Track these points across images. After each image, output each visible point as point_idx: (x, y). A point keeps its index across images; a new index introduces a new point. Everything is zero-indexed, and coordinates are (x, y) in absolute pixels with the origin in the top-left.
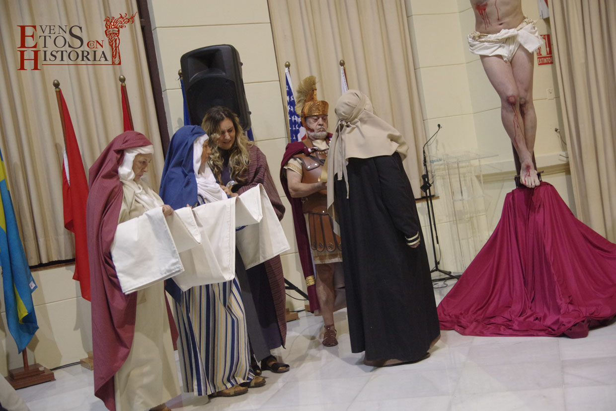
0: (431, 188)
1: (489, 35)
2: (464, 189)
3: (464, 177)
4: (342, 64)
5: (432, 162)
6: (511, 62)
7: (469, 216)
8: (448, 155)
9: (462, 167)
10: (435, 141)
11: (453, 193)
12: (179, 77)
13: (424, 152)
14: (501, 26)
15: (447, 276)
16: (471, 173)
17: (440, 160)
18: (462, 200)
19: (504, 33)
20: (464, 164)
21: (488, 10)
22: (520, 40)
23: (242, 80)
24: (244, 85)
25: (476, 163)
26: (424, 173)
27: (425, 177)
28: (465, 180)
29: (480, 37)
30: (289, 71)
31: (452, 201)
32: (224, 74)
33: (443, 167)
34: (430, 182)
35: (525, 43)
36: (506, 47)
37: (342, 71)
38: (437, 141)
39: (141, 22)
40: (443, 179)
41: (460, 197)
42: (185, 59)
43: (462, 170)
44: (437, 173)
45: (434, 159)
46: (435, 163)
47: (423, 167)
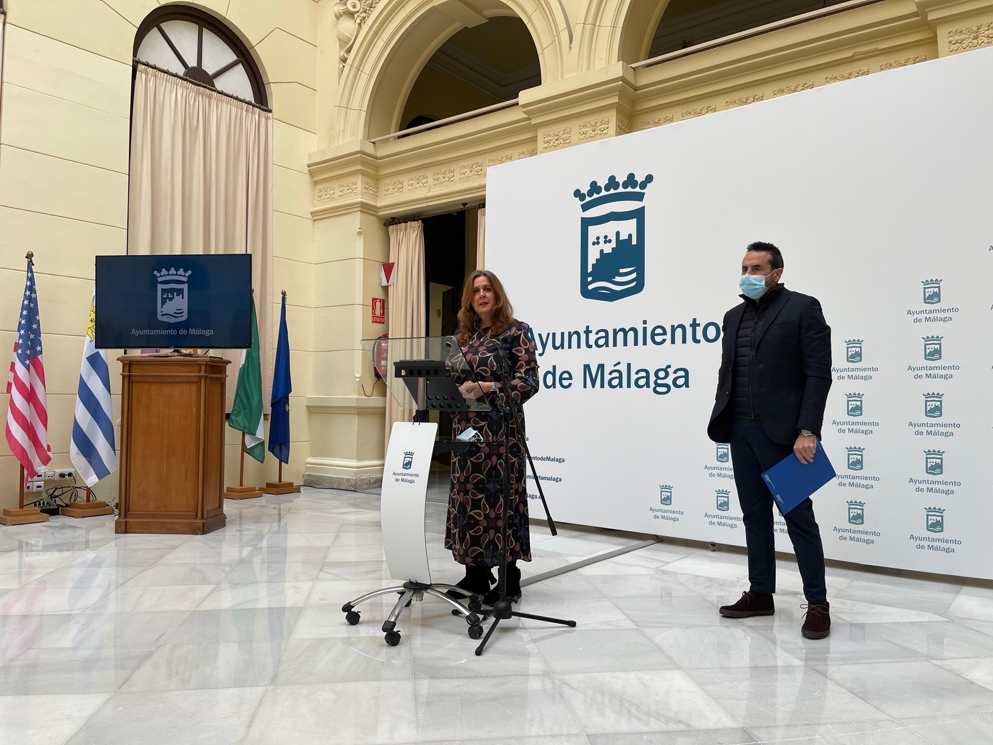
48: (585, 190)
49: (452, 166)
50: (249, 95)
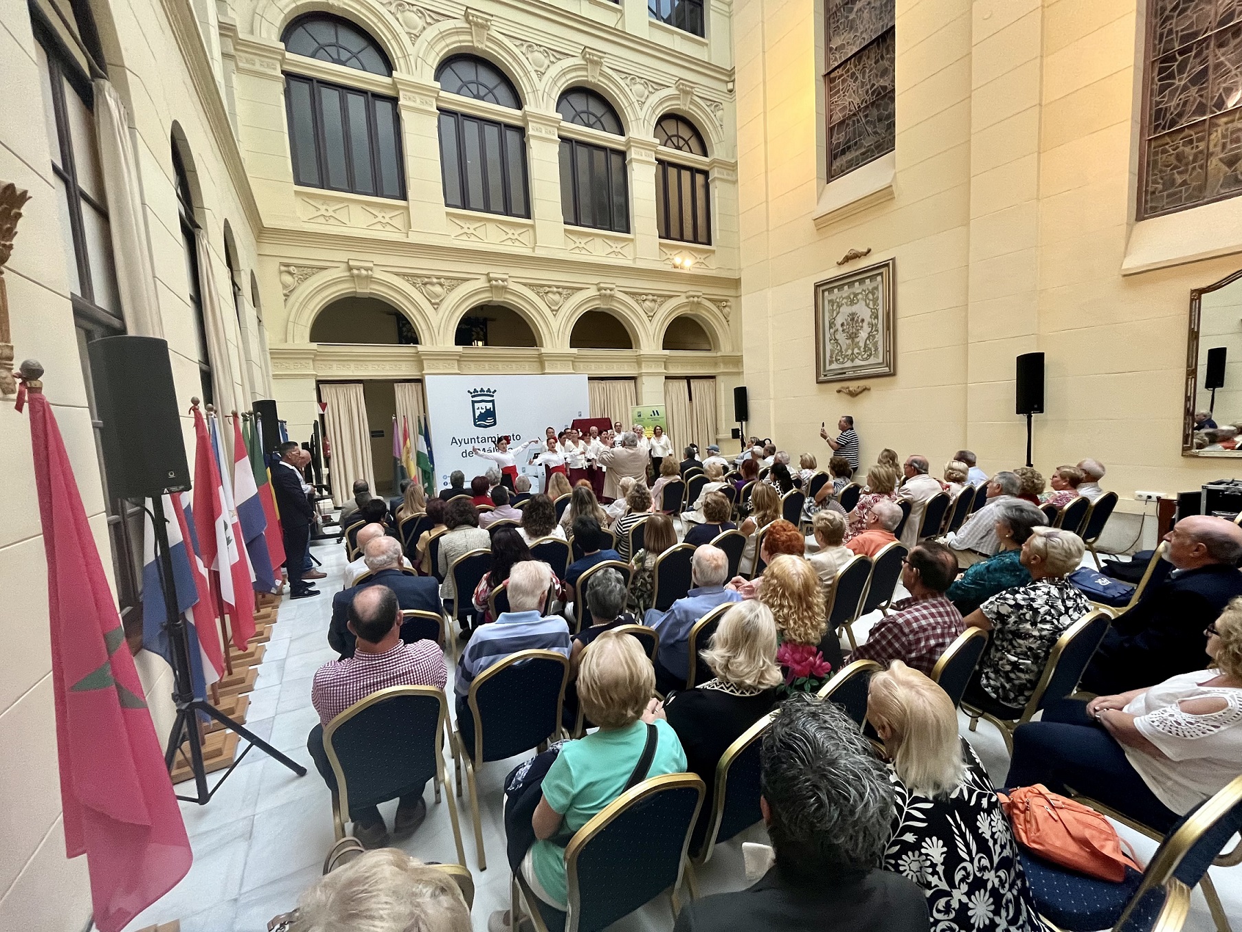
48: (472, 391)
49: (367, 363)
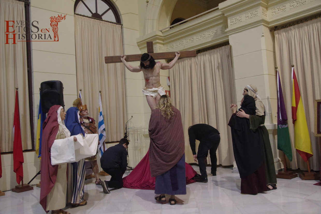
0: (127, 138)
1: (149, 89)
2: (139, 139)
3: (139, 135)
4: (100, 92)
5: (129, 128)
6: (155, 98)
7: (139, 148)
8: (134, 127)
9: (139, 131)
10: (130, 122)
11: (135, 140)
12: (39, 90)
13: (126, 125)
14: (153, 87)
15: (130, 169)
16: (142, 133)
17: (131, 128)
18: (138, 143)
19: (154, 89)
20: (139, 130)
21: (149, 81)
22: (159, 92)
23: (63, 94)
24: (64, 95)
25: (143, 130)
26: (125, 132)
27: (126, 134)
28: (139, 136)
29: (146, 89)
30: (81, 92)
31: (134, 143)
32: (56, 91)
33: (132, 131)
34: (127, 136)
35: (160, 93)
36: (154, 93)
37: (100, 94)
38: (131, 121)
39: (28, 69)
40: (132, 135)
41: (137, 141)
42: (43, 84)
43: (138, 132)
44: (130, 133)
45: (130, 128)
46: (130, 129)
47: (125, 130)
50: (114, 21)
